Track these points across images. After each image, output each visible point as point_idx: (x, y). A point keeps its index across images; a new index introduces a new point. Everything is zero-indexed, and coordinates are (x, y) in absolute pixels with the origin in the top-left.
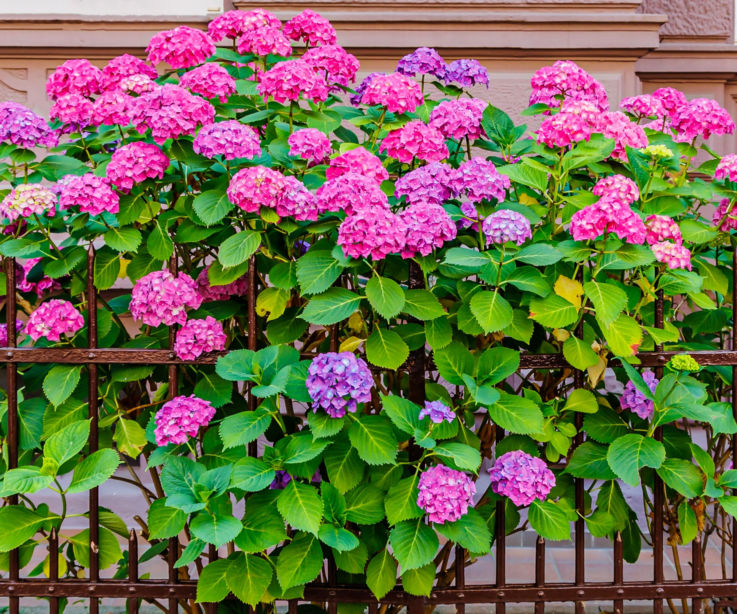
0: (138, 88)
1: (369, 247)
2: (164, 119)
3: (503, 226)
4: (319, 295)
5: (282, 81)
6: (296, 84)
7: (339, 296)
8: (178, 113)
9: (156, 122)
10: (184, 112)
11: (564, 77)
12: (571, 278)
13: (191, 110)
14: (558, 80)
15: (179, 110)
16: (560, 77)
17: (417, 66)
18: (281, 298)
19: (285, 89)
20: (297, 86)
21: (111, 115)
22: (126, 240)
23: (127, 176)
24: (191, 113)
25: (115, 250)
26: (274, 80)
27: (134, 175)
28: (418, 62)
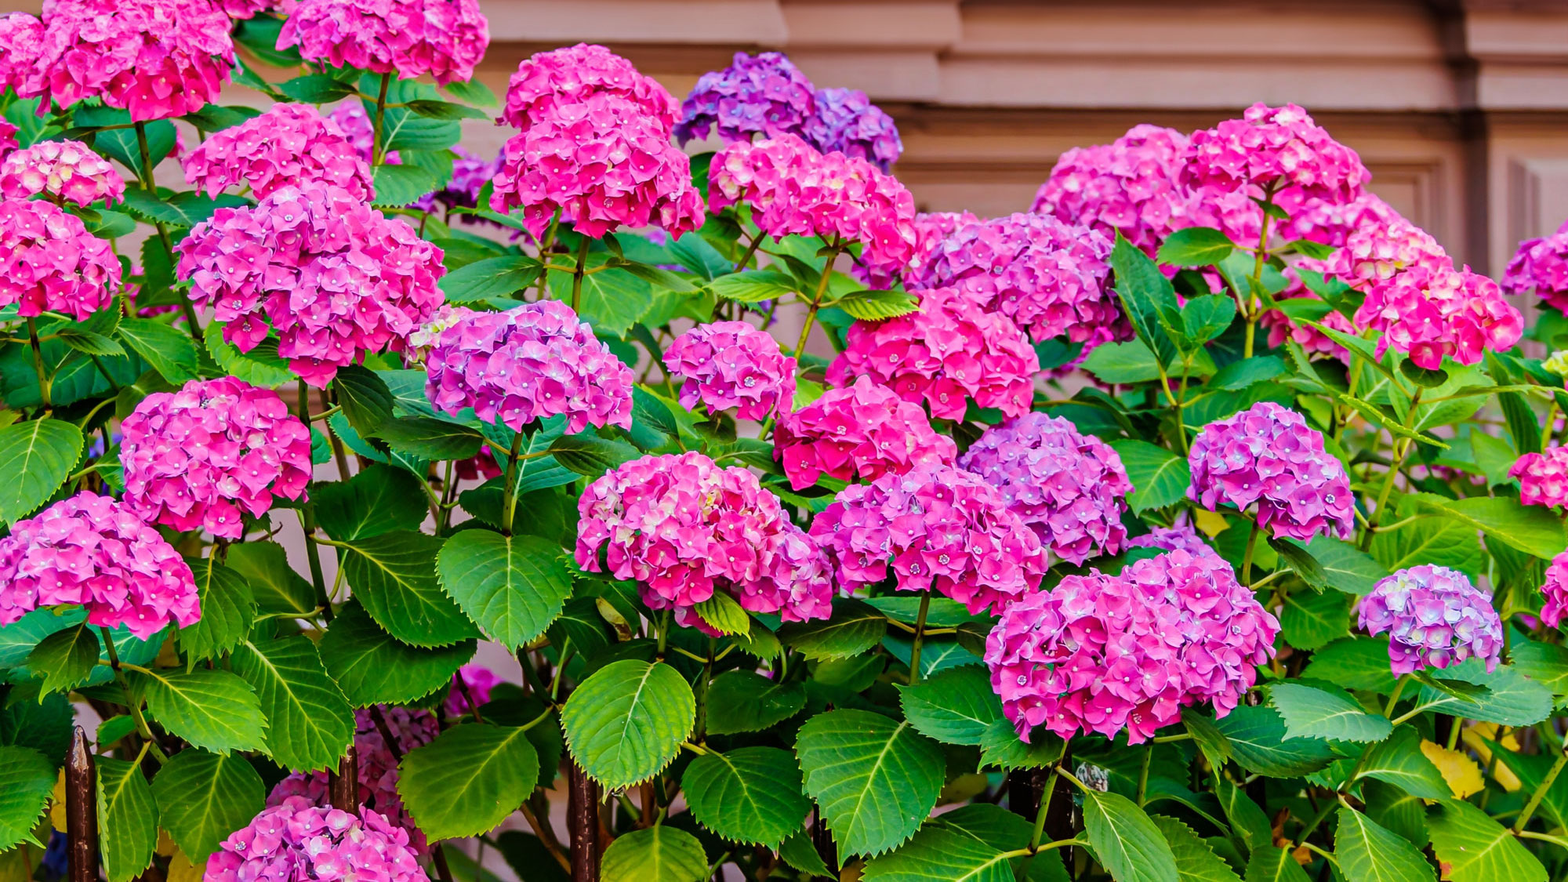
0: (80, 187)
1: (1118, 702)
2: (334, 300)
3: (1451, 617)
4: (886, 858)
5: (598, 169)
6: (646, 178)
7: (938, 855)
8: (374, 280)
9: (307, 311)
10: (386, 275)
11: (1305, 155)
12: (1445, 746)
13: (405, 269)
14: (1289, 163)
15: (372, 268)
16: (1296, 154)
17: (756, 111)
18: (673, 867)
19: (614, 194)
20: (651, 185)
21: (41, 284)
22: (215, 712)
23: (221, 498)
24: (406, 279)
25: (203, 749)
26: (569, 163)
27: (245, 490)
28: (753, 99)
